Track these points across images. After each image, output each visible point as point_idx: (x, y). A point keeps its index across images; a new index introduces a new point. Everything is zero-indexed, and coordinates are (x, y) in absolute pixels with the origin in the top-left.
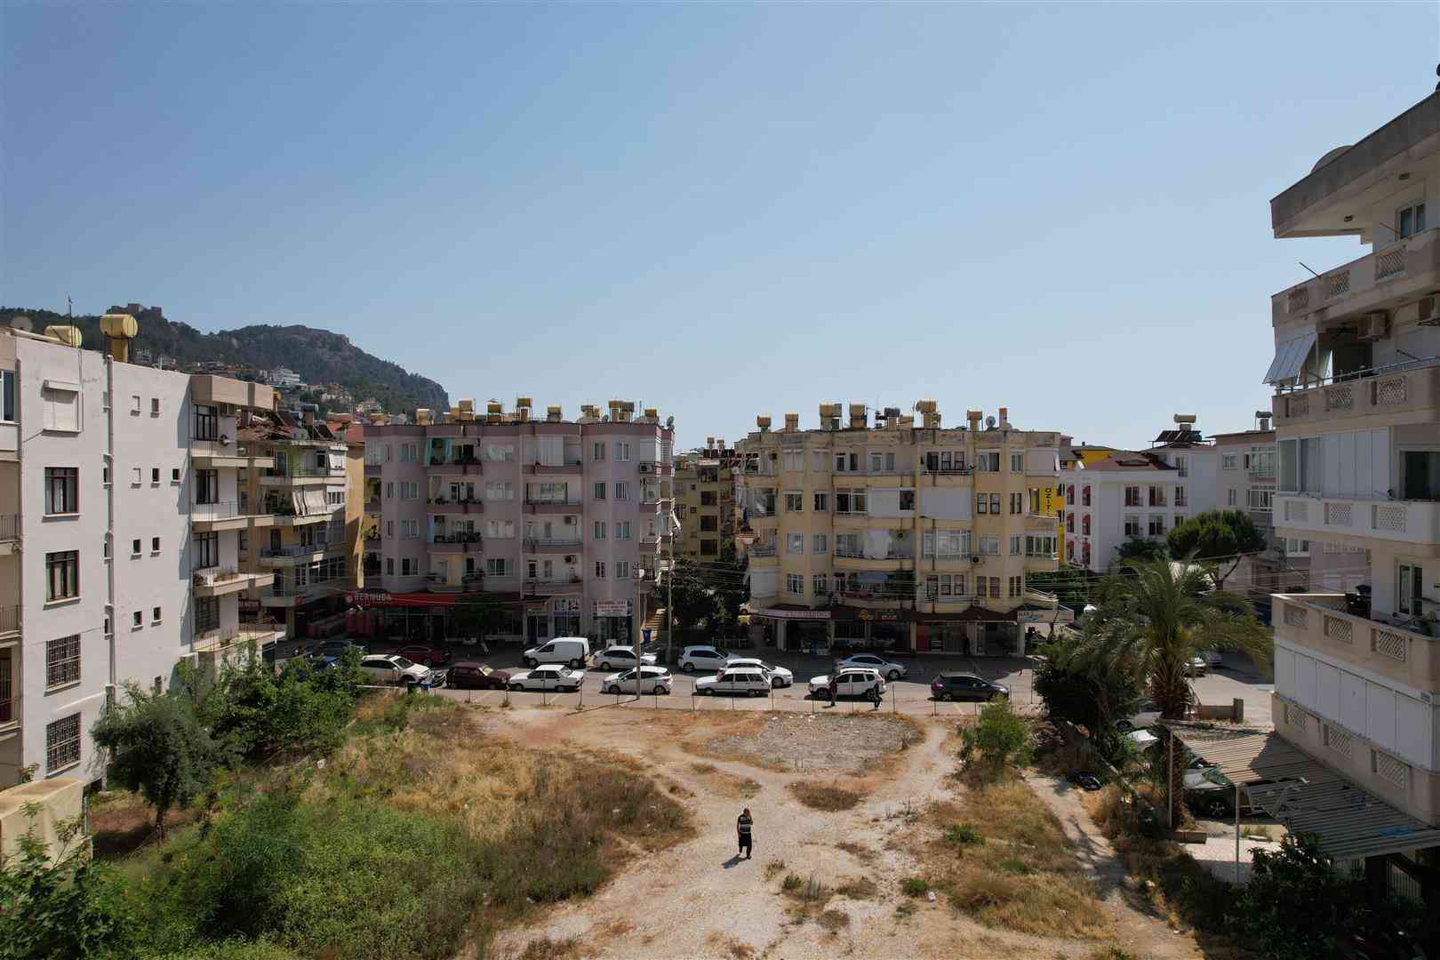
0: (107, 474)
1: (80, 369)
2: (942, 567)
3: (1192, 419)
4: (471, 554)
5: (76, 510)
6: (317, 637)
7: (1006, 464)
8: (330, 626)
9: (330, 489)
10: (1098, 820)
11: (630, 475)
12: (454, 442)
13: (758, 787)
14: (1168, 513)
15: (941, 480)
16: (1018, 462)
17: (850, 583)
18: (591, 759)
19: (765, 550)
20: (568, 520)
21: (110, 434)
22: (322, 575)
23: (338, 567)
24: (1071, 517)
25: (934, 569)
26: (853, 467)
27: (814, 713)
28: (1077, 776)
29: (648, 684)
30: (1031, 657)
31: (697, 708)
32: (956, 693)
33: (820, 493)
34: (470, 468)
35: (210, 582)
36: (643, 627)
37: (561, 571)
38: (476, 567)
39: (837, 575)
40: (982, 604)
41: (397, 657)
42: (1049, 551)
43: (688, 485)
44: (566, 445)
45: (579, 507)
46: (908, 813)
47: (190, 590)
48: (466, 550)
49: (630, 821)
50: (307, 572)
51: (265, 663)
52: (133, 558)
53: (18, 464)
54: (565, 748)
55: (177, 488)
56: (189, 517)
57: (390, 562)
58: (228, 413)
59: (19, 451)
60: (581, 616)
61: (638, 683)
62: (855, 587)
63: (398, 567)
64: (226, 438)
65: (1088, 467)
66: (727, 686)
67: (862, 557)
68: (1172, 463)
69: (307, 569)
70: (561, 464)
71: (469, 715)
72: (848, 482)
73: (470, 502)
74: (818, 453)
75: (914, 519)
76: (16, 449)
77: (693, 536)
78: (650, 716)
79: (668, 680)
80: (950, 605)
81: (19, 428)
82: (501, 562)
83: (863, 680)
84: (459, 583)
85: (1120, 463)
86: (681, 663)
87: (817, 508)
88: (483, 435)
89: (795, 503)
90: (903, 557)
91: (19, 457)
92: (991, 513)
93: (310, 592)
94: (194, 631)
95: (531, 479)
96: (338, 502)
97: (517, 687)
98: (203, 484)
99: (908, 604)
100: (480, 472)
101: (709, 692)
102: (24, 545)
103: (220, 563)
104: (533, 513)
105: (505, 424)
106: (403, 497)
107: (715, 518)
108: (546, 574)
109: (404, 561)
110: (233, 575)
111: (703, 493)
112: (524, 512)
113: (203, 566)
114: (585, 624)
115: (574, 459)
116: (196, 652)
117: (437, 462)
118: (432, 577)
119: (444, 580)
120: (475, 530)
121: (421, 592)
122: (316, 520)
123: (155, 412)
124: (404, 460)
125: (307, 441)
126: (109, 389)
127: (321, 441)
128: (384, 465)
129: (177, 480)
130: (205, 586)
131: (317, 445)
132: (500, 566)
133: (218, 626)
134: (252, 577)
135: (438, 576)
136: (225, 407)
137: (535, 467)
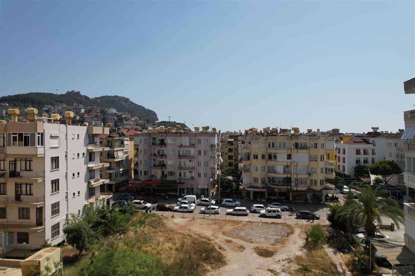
0: (66, 156)
1: (59, 129)
2: (299, 177)
3: (378, 128)
4: (163, 170)
5: (58, 168)
6: (121, 192)
7: (319, 146)
8: (124, 189)
9: (125, 151)
10: (347, 265)
11: (208, 148)
12: (158, 138)
13: (244, 248)
14: (370, 157)
15: (299, 151)
16: (323, 146)
17: (272, 180)
18: (196, 237)
19: (247, 170)
20: (190, 161)
21: (67, 145)
22: (122, 175)
23: (127, 172)
24: (339, 157)
25: (297, 177)
26: (273, 146)
27: (261, 222)
28: (341, 249)
29: (213, 211)
30: (326, 203)
31: (227, 220)
32: (303, 217)
33: (263, 154)
34: (163, 146)
35: (93, 183)
36: (212, 191)
37: (188, 175)
38: (164, 174)
39: (268, 178)
40: (312, 188)
41: (143, 201)
42: (332, 172)
43: (225, 146)
44: (190, 139)
45: (194, 157)
46: (289, 259)
47: (87, 185)
48: (162, 169)
49: (208, 259)
51: (107, 206)
52: (73, 178)
53: (44, 157)
54: (189, 233)
55: (84, 158)
56: (87, 166)
57: (141, 172)
58: (97, 136)
59: (44, 154)
60: (194, 188)
61: (210, 211)
62: (274, 182)
63: (143, 173)
64: (97, 143)
65: (344, 143)
66: (236, 212)
67: (276, 173)
68: (371, 142)
69: (118, 173)
70: (189, 145)
71: (163, 220)
72: (272, 151)
73: (163, 156)
74: (263, 142)
75: (291, 162)
76: (43, 153)
77: (226, 161)
78: (214, 222)
79: (219, 210)
80: (302, 188)
81: (44, 147)
82: (171, 172)
83: (276, 212)
84: (160, 178)
85: (354, 142)
86: (223, 204)
87: (262, 158)
88: (167, 136)
89: (256, 157)
90: (288, 173)
91: (44, 155)
92: (315, 161)
93: (119, 179)
94: (88, 197)
95: (180, 149)
96: (127, 154)
97: (176, 211)
98: (91, 156)
99: (289, 187)
100: (166, 147)
101: (230, 214)
102: (46, 179)
103: (95, 177)
104: (181, 159)
105: (173, 133)
106: (145, 154)
107: (232, 156)
108: (184, 176)
109: (145, 171)
110: (98, 180)
111: (229, 149)
112: (178, 159)
113: (91, 178)
114: (195, 191)
115: (192, 143)
116: (89, 202)
117: (154, 144)
118: (152, 176)
119: (156, 177)
120: (164, 163)
121: (150, 180)
122: (121, 159)
123: (78, 138)
124: (145, 143)
125: (118, 138)
126: (67, 133)
127: (122, 137)
128: (140, 145)
129: (84, 156)
130: (91, 184)
131: (121, 139)
132: (171, 174)
133: (95, 195)
134: (104, 181)
135: (154, 176)
136: (96, 134)
137: (181, 146)
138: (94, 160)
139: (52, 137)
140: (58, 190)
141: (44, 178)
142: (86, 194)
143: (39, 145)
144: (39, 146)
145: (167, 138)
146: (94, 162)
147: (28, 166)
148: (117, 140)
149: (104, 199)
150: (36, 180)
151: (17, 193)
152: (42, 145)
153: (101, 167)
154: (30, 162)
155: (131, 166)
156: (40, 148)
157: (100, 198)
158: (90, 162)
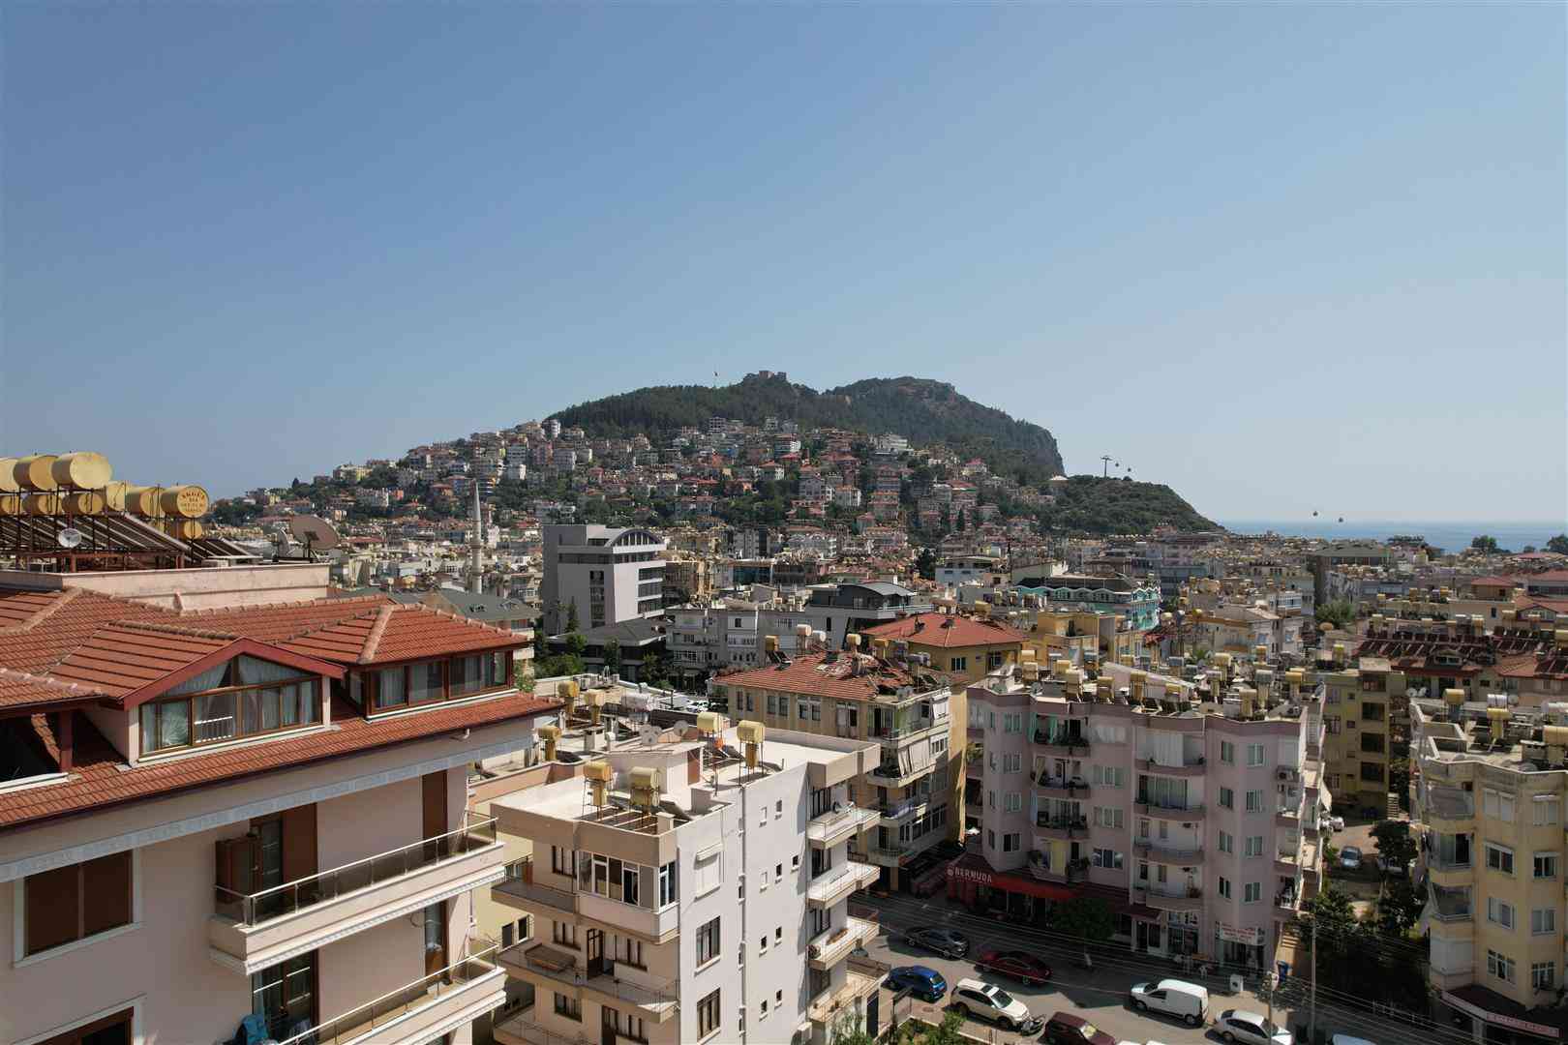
0: (743, 891)
1: (723, 827)
4: (1076, 841)
5: (718, 952)
9: (934, 740)
11: (1265, 783)
12: (1060, 718)
20: (1187, 826)
21: (744, 855)
22: (924, 827)
23: (941, 816)
33: (1542, 856)
34: (1078, 750)
35: (823, 951)
36: (1279, 960)
37: (1177, 879)
38: (1081, 856)
41: (996, 989)
43: (1344, 693)
44: (1186, 738)
45: (1201, 811)
47: (806, 965)
48: (1070, 836)
50: (911, 828)
52: (761, 955)
53: (678, 938)
55: (796, 873)
56: (805, 896)
57: (991, 833)
59: (679, 927)
60: (1201, 934)
63: (999, 841)
64: (840, 807)
69: (911, 825)
70: (1180, 764)
76: (676, 926)
77: (1351, 756)
81: (678, 906)
82: (1109, 854)
84: (1063, 872)
88: (1091, 713)
89: (1501, 861)
91: (679, 932)
93: (912, 848)
94: (809, 1000)
95: (1145, 775)
96: (942, 750)
98: (818, 858)
100: (1087, 754)
102: (682, 1003)
103: (832, 925)
104: (1147, 812)
105: (1116, 701)
106: (1006, 769)
107: (1381, 737)
108: (1160, 880)
109: (1005, 836)
110: (842, 931)
111: (1365, 705)
112: (1135, 809)
113: (818, 933)
114: (1205, 948)
115: (1196, 756)
116: (811, 1020)
117: (1041, 738)
118: (1034, 855)
119: (1046, 863)
120: (1081, 814)
121: (1023, 873)
122: (921, 775)
123: (778, 813)
124: (1007, 730)
125: (913, 698)
126: (744, 815)
127: (926, 690)
128: (987, 732)
129: (796, 867)
130: (818, 959)
131: (923, 699)
132: (1107, 859)
133: (829, 984)
134: (858, 929)
135: (1041, 856)
136: (837, 784)
137: (1149, 764)
138: (829, 868)
139: (699, 863)
140: (718, 1024)
141: (679, 1002)
142: (802, 991)
144: (663, 908)
145: (1093, 719)
146: (830, 871)
147: (635, 952)
148: (905, 709)
149: (858, 1000)
150: (656, 1016)
151: (607, 1021)
152: (671, 900)
153: (850, 892)
154: (639, 943)
155: (956, 785)
156: (666, 913)
157: (846, 995)
158: (816, 880)
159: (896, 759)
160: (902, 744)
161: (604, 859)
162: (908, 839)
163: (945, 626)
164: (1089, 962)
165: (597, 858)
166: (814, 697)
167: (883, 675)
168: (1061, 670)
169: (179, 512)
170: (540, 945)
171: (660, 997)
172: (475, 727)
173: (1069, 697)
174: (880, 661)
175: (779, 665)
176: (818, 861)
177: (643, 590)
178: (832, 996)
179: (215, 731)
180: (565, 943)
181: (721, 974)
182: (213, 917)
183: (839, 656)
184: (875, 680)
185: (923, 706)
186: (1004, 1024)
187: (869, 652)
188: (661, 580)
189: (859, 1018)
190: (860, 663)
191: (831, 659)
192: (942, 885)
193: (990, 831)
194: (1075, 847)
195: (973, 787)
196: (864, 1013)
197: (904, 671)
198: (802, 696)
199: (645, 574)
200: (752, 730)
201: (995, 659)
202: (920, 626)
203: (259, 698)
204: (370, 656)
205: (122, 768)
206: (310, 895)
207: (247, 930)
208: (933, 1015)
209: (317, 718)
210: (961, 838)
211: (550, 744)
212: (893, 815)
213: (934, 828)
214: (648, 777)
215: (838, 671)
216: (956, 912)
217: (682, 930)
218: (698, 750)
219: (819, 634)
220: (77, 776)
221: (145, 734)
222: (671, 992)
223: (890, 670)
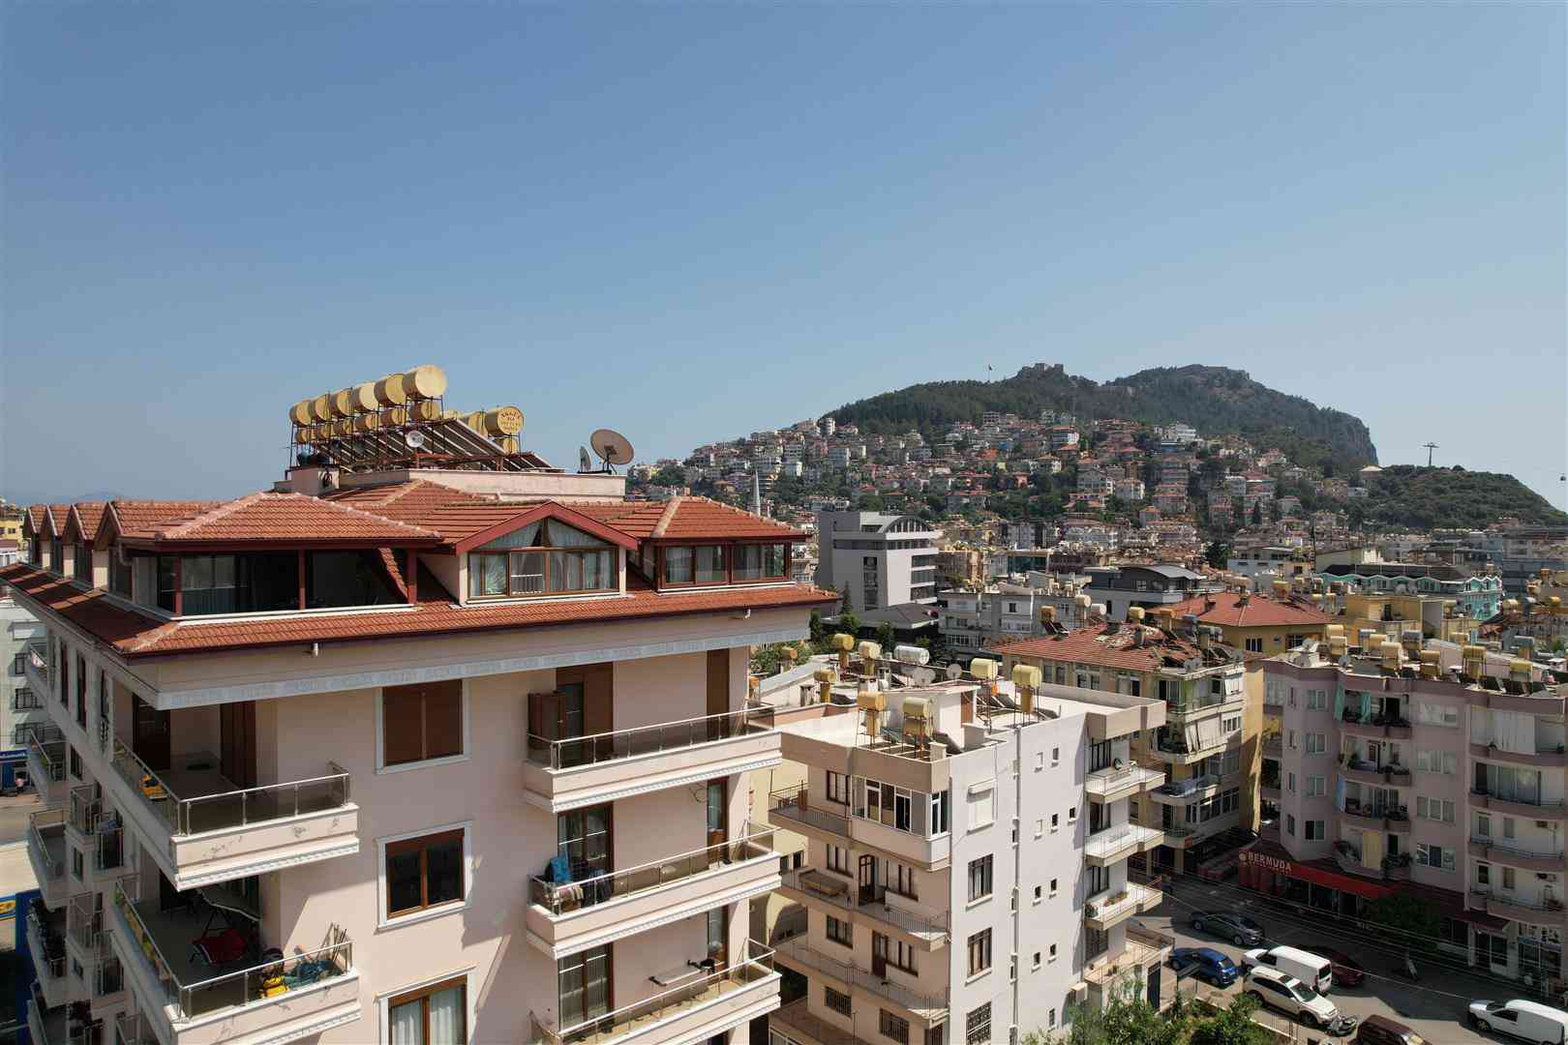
0: (1015, 835)
1: (995, 763)
4: (1394, 833)
5: (990, 892)
12: (1374, 692)
20: (1543, 825)
21: (1018, 798)
22: (1213, 810)
34: (1396, 732)
35: (1101, 911)
37: (1528, 886)
38: (1401, 850)
44: (1539, 722)
45: (1560, 811)
47: (1082, 921)
48: (1387, 827)
50: (1198, 810)
52: (1035, 904)
53: (950, 868)
55: (1073, 826)
56: (1083, 851)
57: (1291, 820)
58: (1121, 739)
59: (951, 858)
63: (1300, 829)
69: (1198, 805)
70: (1531, 751)
73: (1393, 771)
76: (948, 856)
81: (951, 836)
82: (1436, 851)
84: (1378, 867)
88: (1412, 691)
91: (951, 863)
93: (1200, 831)
94: (1084, 960)
95: (1485, 760)
96: (1234, 729)
100: (1408, 736)
102: (953, 936)
103: (1111, 886)
104: (1486, 805)
105: (1445, 678)
106: (1309, 750)
108: (1506, 886)
109: (1307, 823)
110: (1121, 895)
112: (1470, 801)
113: (1094, 892)
115: (1552, 744)
116: (1086, 981)
117: (1351, 716)
118: (1342, 846)
119: (1357, 855)
120: (1400, 804)
121: (1328, 864)
122: (1210, 753)
123: (1055, 761)
124: (1311, 707)
125: (1202, 672)
126: (1019, 758)
127: (1217, 665)
128: (1287, 711)
129: (1073, 819)
130: (1095, 918)
131: (1213, 673)
132: (1435, 856)
133: (1107, 948)
134: (1141, 895)
135: (1350, 847)
136: (1119, 737)
137: (1489, 749)
138: (1109, 826)
139: (972, 797)
140: (989, 965)
141: (949, 934)
142: (1077, 950)
143: (935, 831)
144: (936, 836)
145: (1414, 697)
146: (1107, 831)
147: (905, 879)
148: (1194, 681)
149: (1138, 968)
150: (926, 944)
151: (877, 952)
152: (943, 829)
153: (1131, 852)
154: (910, 870)
155: (1250, 769)
156: (938, 843)
157: (1125, 962)
158: (1095, 836)
159: (1182, 735)
160: (1189, 718)
161: (876, 785)
162: (1195, 820)
163: (1238, 605)
164: (1413, 970)
165: (870, 783)
166: (1093, 667)
167: (1169, 648)
168: (1376, 645)
169: (499, 430)
170: (814, 870)
171: (931, 927)
172: (756, 609)
173: (1384, 671)
174: (1167, 633)
175: (1056, 636)
176: (1096, 816)
177: (916, 577)
178: (1110, 962)
179: (529, 586)
180: (837, 869)
181: (991, 913)
182: (527, 761)
183: (1121, 627)
184: (1160, 653)
185: (1214, 682)
186: (1307, 1020)
187: (1154, 625)
188: (933, 567)
189: (1139, 986)
190: (1143, 634)
191: (1112, 629)
192: (1231, 874)
193: (1289, 816)
194: (1393, 842)
195: (1270, 770)
196: (1145, 981)
197: (1193, 646)
198: (1080, 666)
199: (918, 560)
200: (1028, 675)
201: (1294, 639)
202: (1210, 605)
203: (565, 560)
204: (662, 530)
205: (454, 607)
206: (607, 750)
207: (554, 772)
208: (1223, 999)
209: (614, 585)
210: (1256, 826)
211: (825, 687)
212: (1181, 793)
213: (1225, 811)
214: (921, 707)
215: (1120, 643)
216: (1249, 902)
217: (953, 861)
218: (970, 694)
219: (1098, 608)
220: (421, 608)
221: (472, 580)
222: (941, 923)
223: (1178, 642)
